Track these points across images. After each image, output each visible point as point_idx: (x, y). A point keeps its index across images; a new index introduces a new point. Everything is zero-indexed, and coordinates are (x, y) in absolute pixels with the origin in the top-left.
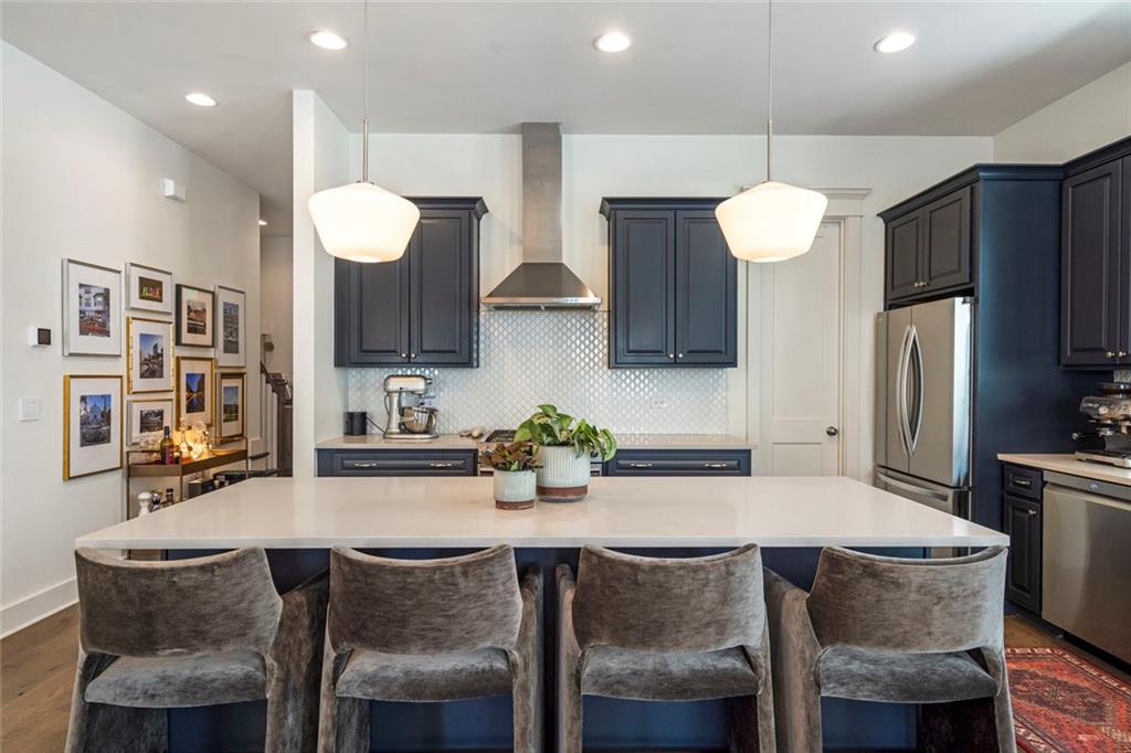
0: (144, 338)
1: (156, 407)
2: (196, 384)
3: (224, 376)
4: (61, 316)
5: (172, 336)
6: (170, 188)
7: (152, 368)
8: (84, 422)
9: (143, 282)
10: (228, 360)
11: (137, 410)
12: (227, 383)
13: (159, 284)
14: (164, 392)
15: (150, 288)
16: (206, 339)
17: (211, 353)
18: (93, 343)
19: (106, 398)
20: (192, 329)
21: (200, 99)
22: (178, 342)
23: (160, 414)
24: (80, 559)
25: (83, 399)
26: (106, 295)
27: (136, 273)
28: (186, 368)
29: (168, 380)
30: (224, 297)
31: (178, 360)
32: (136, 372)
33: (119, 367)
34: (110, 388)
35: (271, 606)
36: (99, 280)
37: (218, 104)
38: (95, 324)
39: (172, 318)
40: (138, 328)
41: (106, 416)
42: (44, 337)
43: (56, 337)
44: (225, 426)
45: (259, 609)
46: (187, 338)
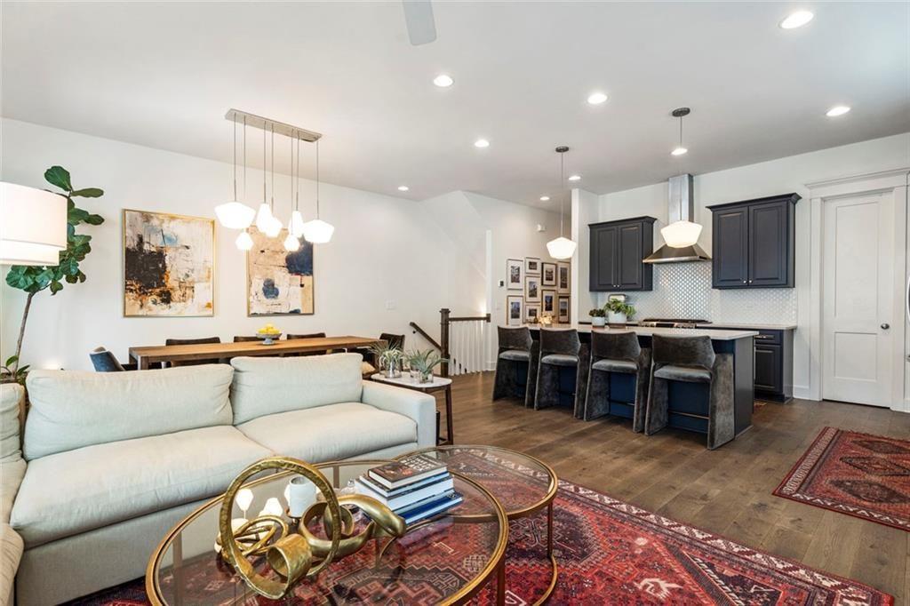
0: (531, 283)
1: (535, 308)
2: (549, 300)
3: (560, 297)
4: (507, 278)
5: (540, 281)
6: (539, 228)
7: (533, 293)
8: (512, 311)
9: (530, 263)
10: (562, 291)
11: (528, 308)
12: (561, 300)
13: (535, 263)
14: (537, 303)
15: (532, 265)
16: (553, 283)
17: (555, 288)
18: (515, 285)
19: (518, 303)
20: (547, 279)
21: (545, 199)
22: (542, 284)
23: (536, 310)
24: (499, 328)
25: (512, 303)
26: (519, 269)
27: (528, 260)
28: (545, 294)
29: (538, 298)
30: (561, 265)
31: (542, 291)
32: (528, 295)
33: (522, 293)
34: (519, 300)
35: (530, 340)
36: (516, 264)
37: (551, 198)
38: (515, 279)
39: (540, 275)
40: (528, 280)
41: (519, 309)
42: (502, 284)
43: (505, 284)
44: (561, 317)
45: (528, 340)
46: (546, 282)
